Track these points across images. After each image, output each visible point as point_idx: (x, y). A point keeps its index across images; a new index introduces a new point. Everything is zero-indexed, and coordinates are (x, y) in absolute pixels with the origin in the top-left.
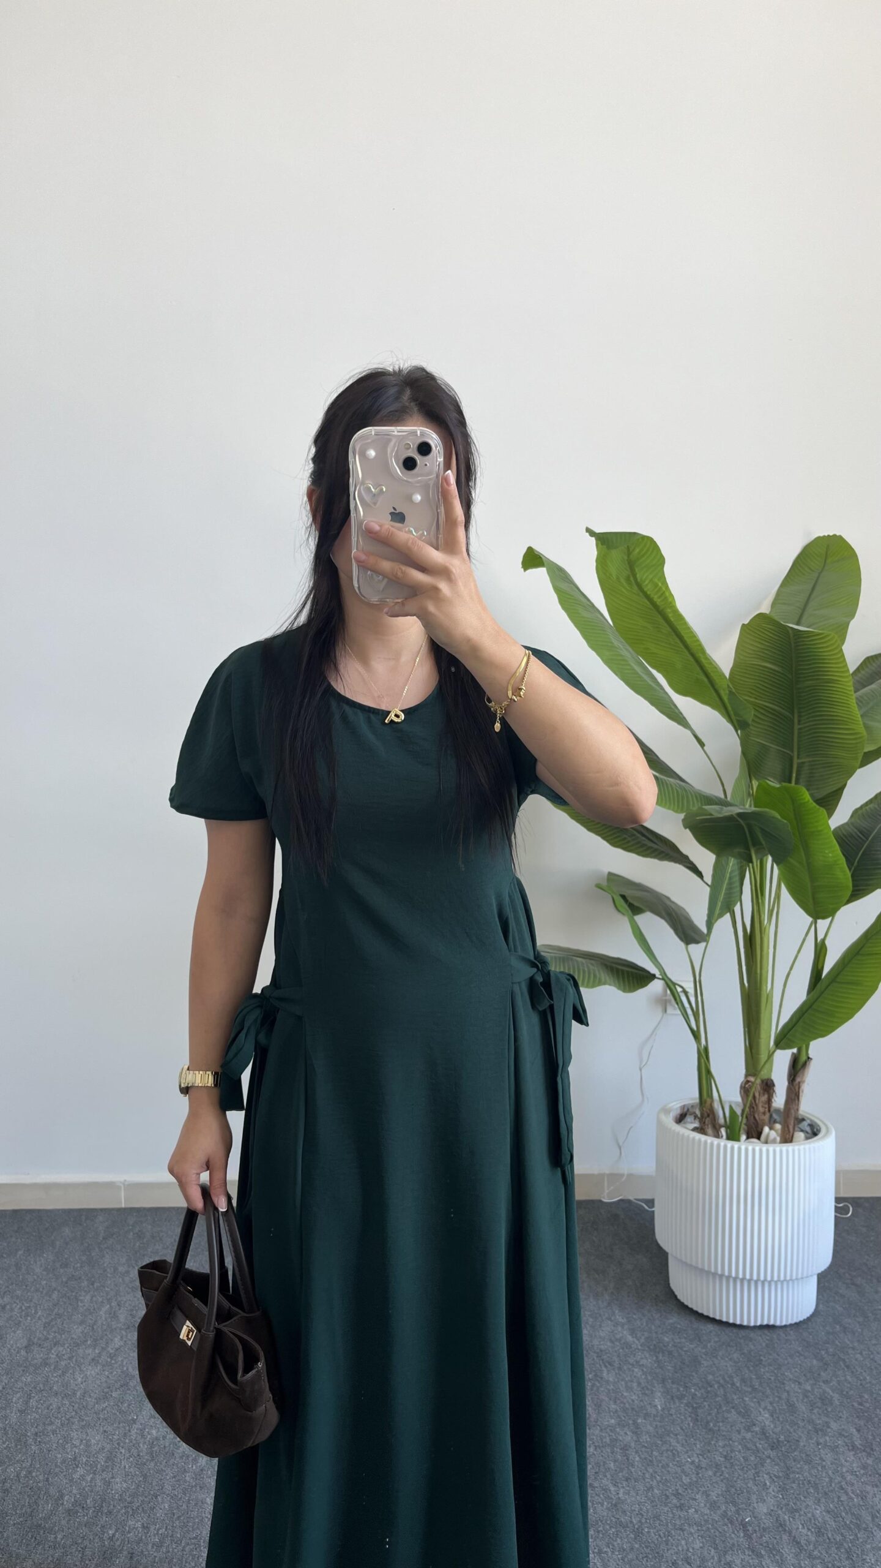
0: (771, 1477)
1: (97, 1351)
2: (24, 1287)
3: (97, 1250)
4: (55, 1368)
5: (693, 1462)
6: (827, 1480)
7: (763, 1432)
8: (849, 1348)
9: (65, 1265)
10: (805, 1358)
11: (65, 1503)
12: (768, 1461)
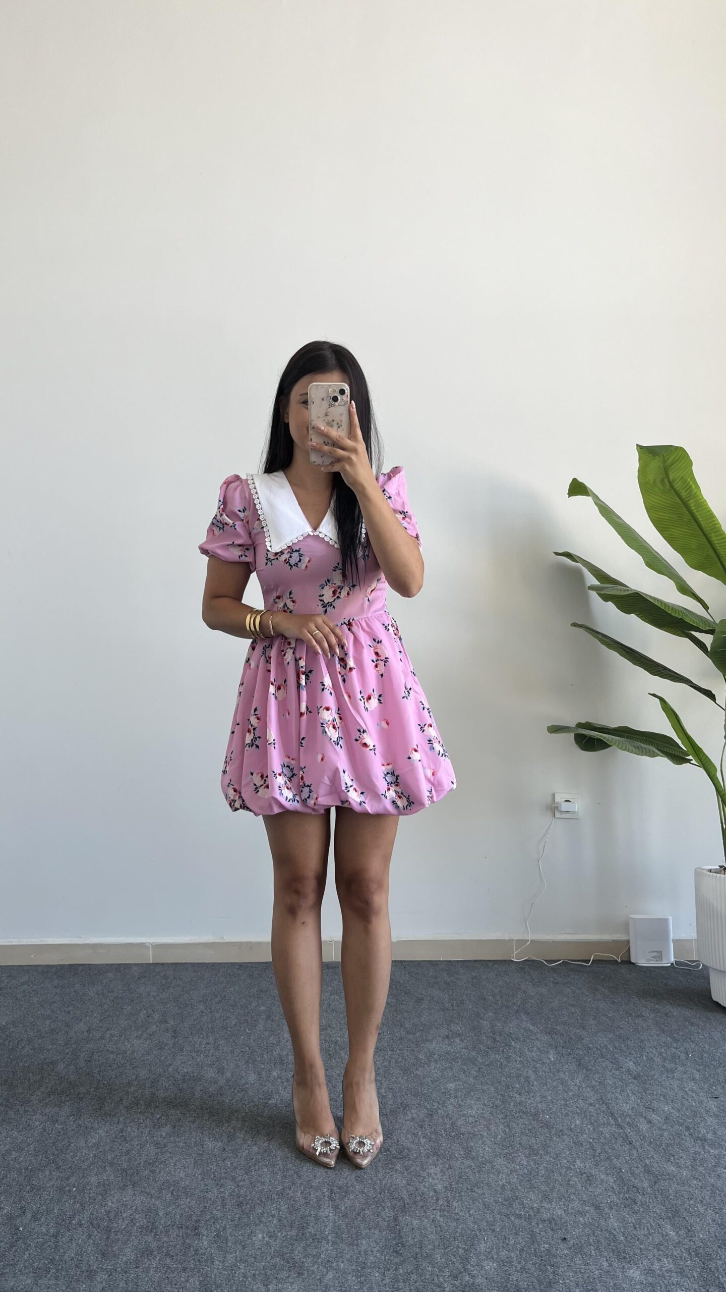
0: (632, 1092)
1: (140, 1033)
2: (82, 1002)
3: (133, 983)
4: (109, 1040)
5: (575, 1085)
6: (673, 1094)
7: (629, 1071)
8: (695, 1033)
9: (112, 992)
10: (662, 1037)
11: (124, 1103)
12: (631, 1084)
